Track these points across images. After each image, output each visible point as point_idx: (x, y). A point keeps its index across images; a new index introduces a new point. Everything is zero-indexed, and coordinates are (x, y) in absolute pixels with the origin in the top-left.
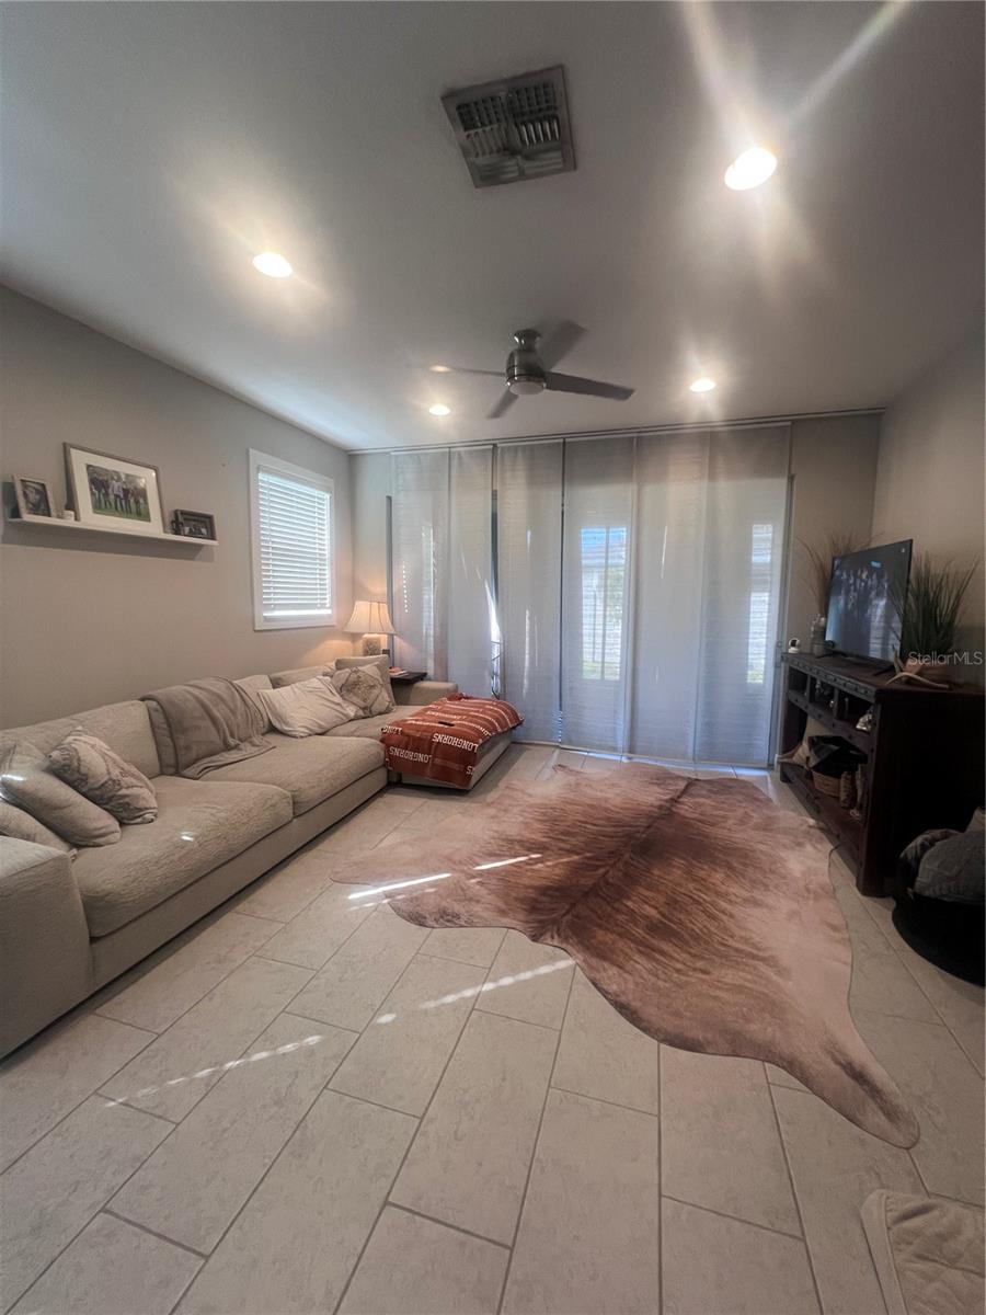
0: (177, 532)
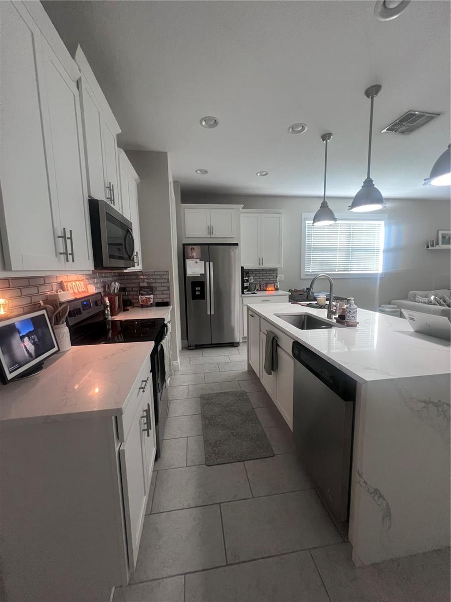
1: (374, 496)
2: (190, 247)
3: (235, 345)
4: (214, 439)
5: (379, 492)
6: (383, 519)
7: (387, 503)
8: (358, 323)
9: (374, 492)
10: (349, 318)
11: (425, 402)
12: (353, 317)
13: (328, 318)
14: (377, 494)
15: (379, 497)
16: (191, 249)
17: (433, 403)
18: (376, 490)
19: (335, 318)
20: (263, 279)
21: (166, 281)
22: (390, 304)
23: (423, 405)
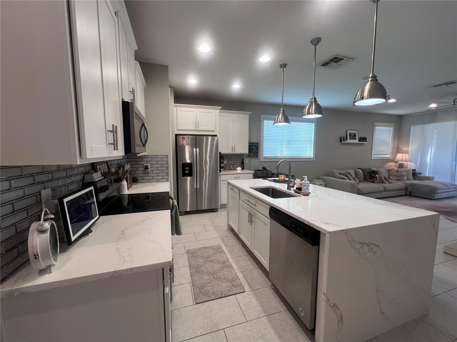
0: (360, 141)
1: (333, 308)
2: (182, 137)
3: (215, 211)
4: (200, 283)
5: (336, 305)
6: (339, 322)
7: (341, 312)
8: (310, 193)
9: (333, 305)
10: (304, 190)
11: (361, 243)
12: (307, 189)
13: (287, 189)
14: (335, 306)
15: (336, 308)
16: (183, 138)
17: (366, 244)
18: (335, 304)
19: (294, 190)
20: (234, 161)
21: (165, 162)
22: (318, 179)
23: (360, 245)
